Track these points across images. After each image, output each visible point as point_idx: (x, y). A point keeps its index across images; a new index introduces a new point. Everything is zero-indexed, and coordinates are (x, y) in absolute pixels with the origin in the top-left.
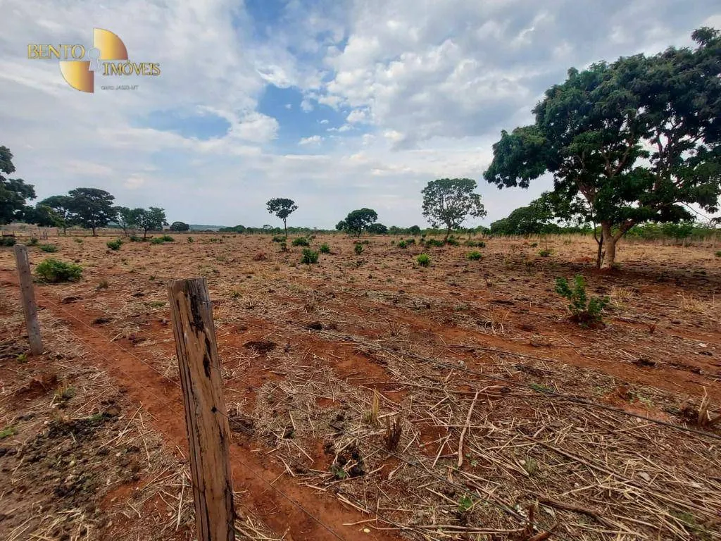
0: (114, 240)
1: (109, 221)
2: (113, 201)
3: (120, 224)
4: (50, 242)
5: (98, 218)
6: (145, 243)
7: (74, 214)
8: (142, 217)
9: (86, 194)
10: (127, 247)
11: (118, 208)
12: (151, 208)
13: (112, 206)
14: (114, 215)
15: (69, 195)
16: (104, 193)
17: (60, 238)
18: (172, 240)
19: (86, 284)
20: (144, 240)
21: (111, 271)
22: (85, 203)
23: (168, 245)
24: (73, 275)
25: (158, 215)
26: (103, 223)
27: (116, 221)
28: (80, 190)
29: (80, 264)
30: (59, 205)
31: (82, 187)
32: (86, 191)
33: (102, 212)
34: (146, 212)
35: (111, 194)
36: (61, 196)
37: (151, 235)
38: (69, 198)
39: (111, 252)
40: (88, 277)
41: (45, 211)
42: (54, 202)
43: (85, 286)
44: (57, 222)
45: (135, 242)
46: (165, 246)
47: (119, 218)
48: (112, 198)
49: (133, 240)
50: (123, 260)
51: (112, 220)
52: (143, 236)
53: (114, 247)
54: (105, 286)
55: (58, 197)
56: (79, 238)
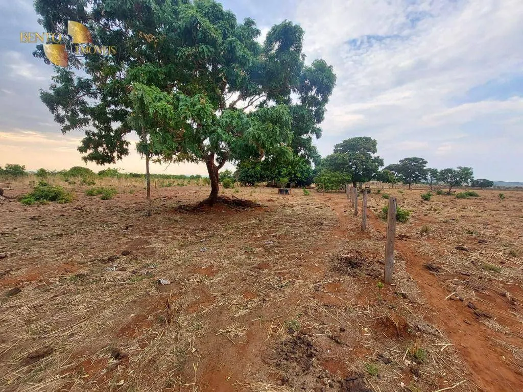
0: (425, 193)
1: (421, 179)
2: (426, 165)
3: (429, 181)
4: (386, 192)
5: (414, 177)
6: (450, 197)
7: (399, 175)
8: (450, 175)
9: (409, 161)
10: (435, 198)
11: (429, 170)
12: (460, 168)
13: (425, 168)
14: (425, 175)
15: (399, 163)
16: (421, 159)
17: (390, 190)
18: (477, 196)
19: (411, 225)
20: (449, 194)
21: (427, 217)
22: (408, 168)
23: (474, 200)
24: (403, 218)
25: (466, 173)
26: (417, 180)
27: (426, 179)
28: (406, 159)
29: (404, 208)
30: (393, 170)
31: (407, 157)
32: (410, 160)
33: (417, 173)
34: (454, 171)
35: (425, 160)
36: (395, 165)
37: (454, 190)
38: (399, 165)
39: (424, 201)
40: (411, 220)
41: (387, 173)
42: (391, 168)
43: (410, 227)
44: (392, 180)
45: (440, 195)
46: (472, 201)
47: (429, 177)
48: (426, 162)
49: (439, 193)
50: (435, 210)
51: (423, 178)
52: (447, 190)
53: (426, 198)
54: (426, 230)
55: (393, 165)
56: (401, 190)
